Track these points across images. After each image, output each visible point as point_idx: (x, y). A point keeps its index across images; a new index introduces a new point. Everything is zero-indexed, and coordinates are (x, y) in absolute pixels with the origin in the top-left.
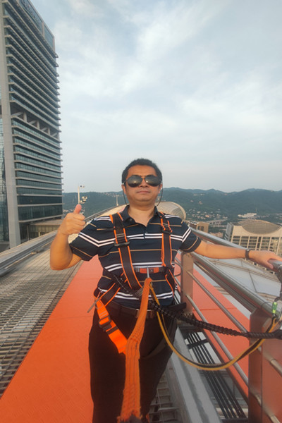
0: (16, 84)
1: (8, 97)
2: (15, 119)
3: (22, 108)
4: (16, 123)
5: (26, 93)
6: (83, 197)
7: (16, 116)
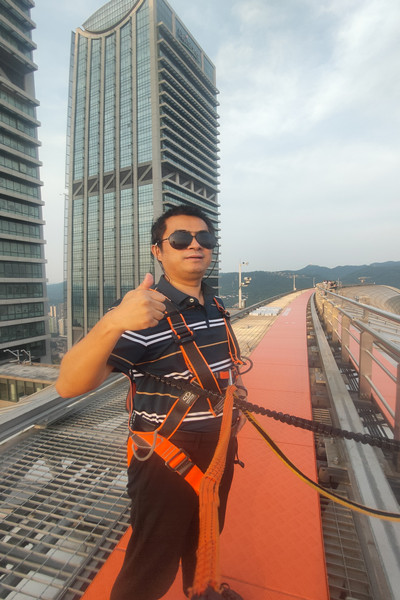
0: (169, 139)
1: (160, 157)
2: (167, 183)
3: (174, 167)
4: (168, 187)
5: (180, 147)
6: (246, 278)
7: (167, 179)
